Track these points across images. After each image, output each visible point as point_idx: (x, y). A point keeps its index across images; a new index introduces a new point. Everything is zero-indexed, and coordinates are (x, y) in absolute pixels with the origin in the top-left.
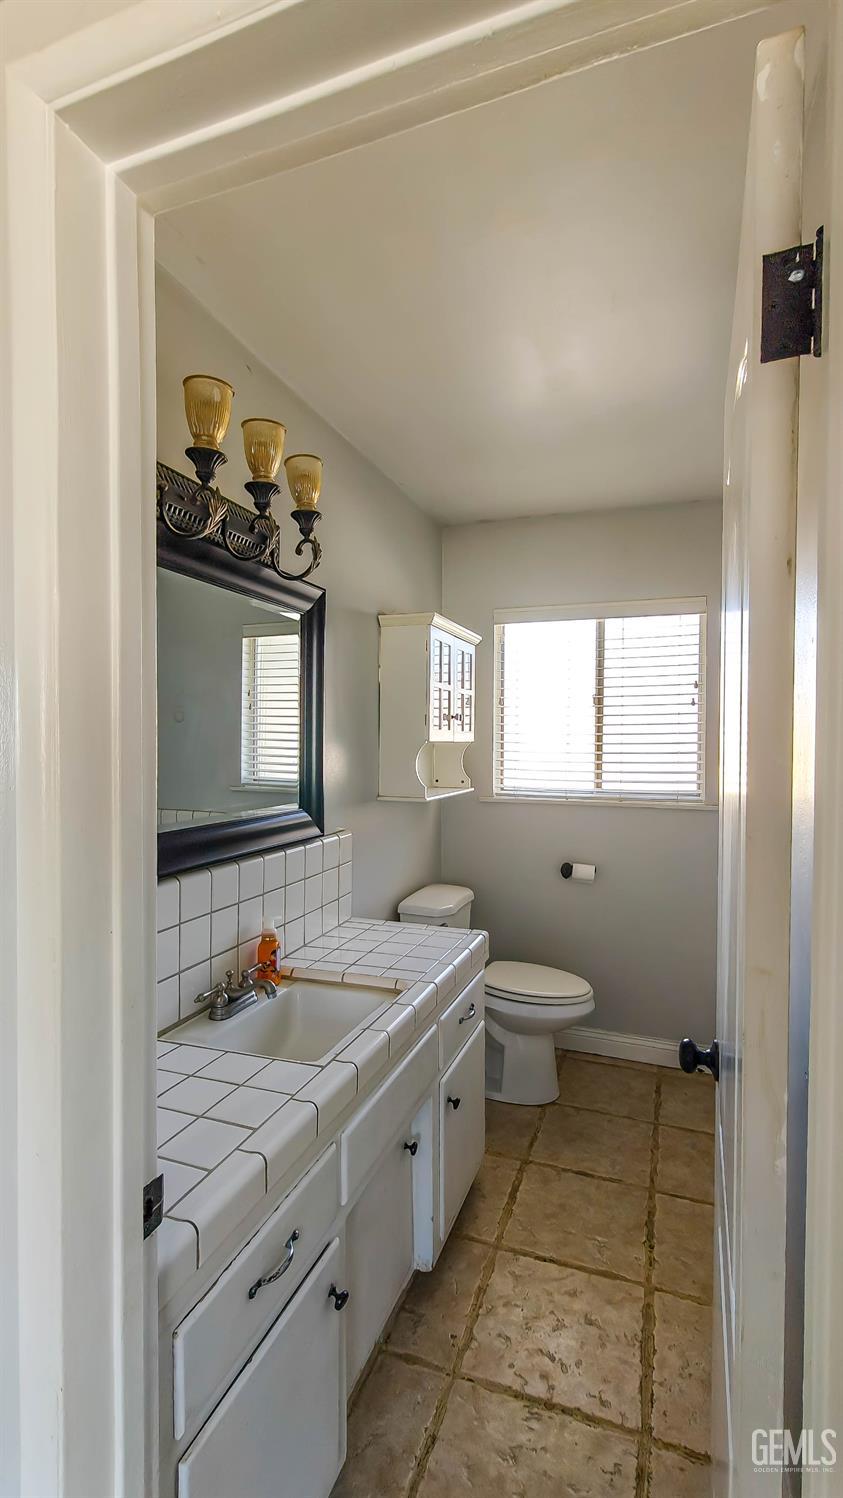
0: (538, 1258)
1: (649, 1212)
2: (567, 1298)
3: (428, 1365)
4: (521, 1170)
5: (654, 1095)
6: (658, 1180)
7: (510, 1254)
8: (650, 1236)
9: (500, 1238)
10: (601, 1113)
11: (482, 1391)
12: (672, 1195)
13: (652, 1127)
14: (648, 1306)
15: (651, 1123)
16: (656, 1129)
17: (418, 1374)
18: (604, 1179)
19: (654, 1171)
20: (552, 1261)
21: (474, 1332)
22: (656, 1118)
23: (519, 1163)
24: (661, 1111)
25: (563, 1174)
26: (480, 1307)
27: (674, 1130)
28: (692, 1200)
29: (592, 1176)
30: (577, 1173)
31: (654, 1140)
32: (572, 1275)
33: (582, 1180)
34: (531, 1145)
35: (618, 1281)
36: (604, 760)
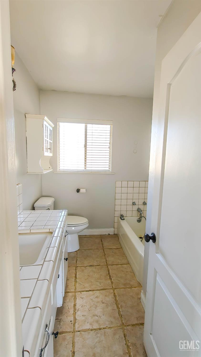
0: (86, 291)
1: (108, 271)
2: (96, 299)
3: (67, 332)
4: (76, 269)
5: (101, 242)
6: (108, 262)
7: (79, 293)
8: (110, 276)
9: (75, 289)
10: (91, 249)
11: (83, 333)
12: (111, 265)
13: (103, 250)
14: (114, 293)
15: (102, 249)
16: (104, 250)
17: (64, 336)
18: (96, 266)
19: (106, 260)
20: (90, 291)
21: (76, 317)
22: (103, 248)
23: (75, 268)
24: (103, 246)
25: (86, 267)
26: (76, 310)
27: (108, 249)
28: (116, 265)
29: (93, 266)
30: (89, 266)
31: (104, 253)
32: (96, 292)
33: (91, 267)
34: (76, 262)
35: (106, 290)
36: (87, 162)
